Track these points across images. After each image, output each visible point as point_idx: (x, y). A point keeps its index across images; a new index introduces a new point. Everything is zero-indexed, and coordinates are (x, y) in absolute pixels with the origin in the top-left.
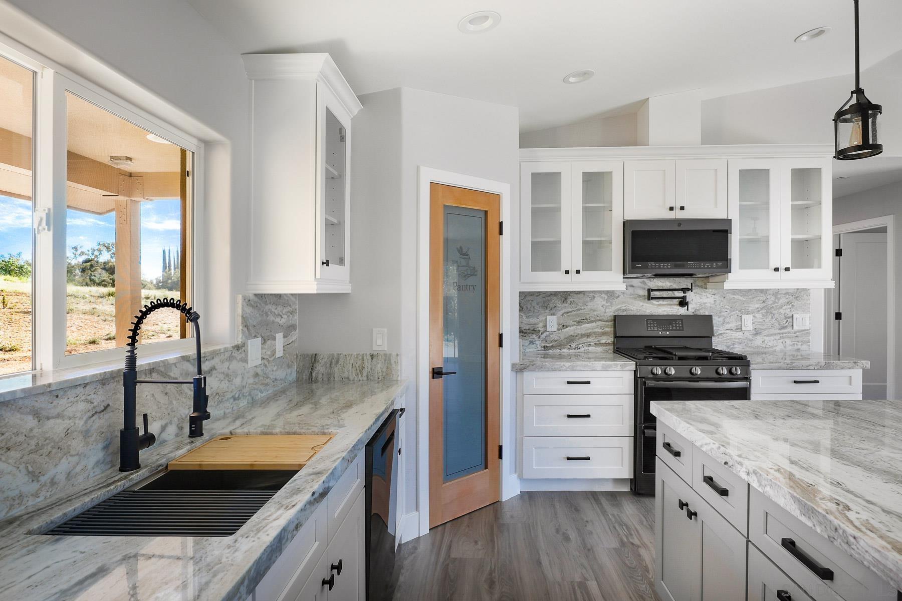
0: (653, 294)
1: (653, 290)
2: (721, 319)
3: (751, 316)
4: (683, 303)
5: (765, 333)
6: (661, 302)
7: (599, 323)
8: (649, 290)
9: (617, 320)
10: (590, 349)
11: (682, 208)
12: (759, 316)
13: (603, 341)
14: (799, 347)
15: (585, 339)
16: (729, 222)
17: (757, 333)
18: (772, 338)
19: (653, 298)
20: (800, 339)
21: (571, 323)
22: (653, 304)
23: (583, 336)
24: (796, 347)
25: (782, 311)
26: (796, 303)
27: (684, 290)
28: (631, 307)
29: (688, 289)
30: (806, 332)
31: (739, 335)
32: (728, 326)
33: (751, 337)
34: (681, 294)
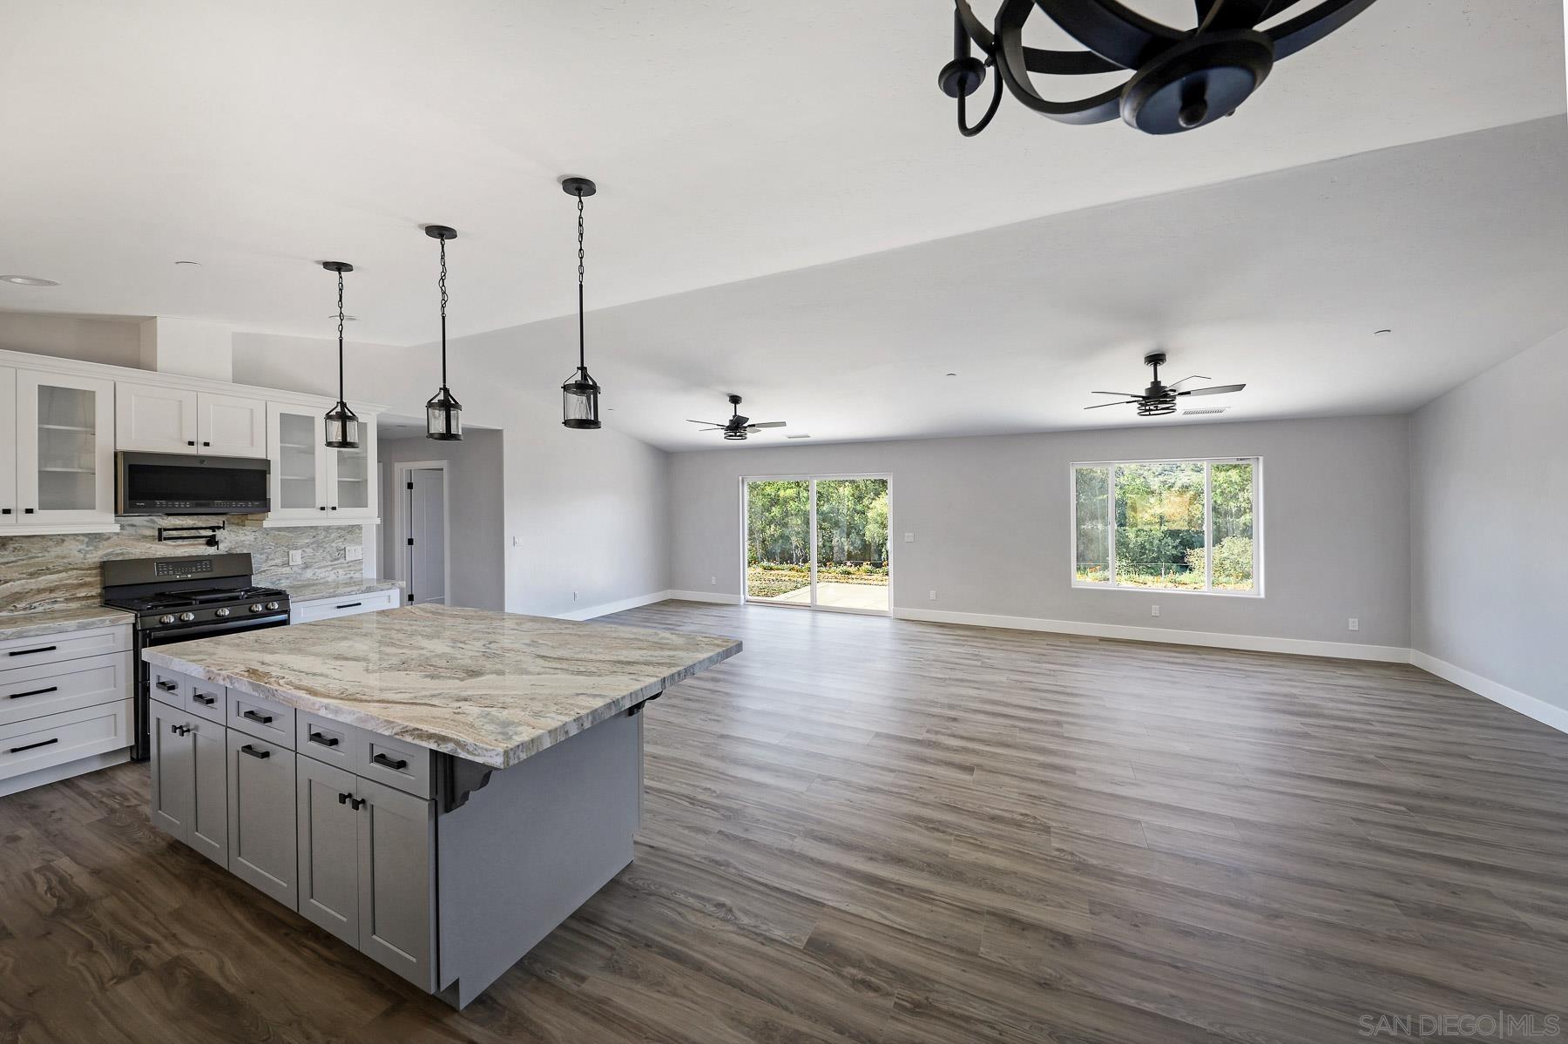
0: (165, 534)
1: (165, 530)
2: (264, 557)
3: (300, 551)
4: (212, 541)
5: (316, 565)
6: (180, 542)
7: (70, 573)
8: (160, 530)
9: (105, 567)
10: (56, 606)
11: (207, 444)
12: (309, 550)
13: (83, 594)
14: (352, 575)
15: (46, 595)
16: (267, 462)
17: (306, 566)
18: (324, 570)
19: (165, 539)
20: (352, 568)
21: (16, 575)
22: (166, 545)
23: (39, 591)
24: (349, 576)
25: (333, 544)
26: (349, 536)
27: (213, 529)
28: (130, 550)
29: (219, 528)
30: (359, 562)
31: (286, 570)
32: (273, 563)
33: (300, 571)
34: (210, 533)
